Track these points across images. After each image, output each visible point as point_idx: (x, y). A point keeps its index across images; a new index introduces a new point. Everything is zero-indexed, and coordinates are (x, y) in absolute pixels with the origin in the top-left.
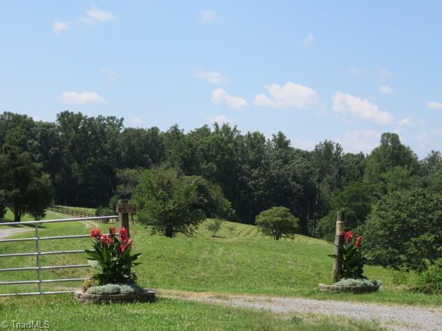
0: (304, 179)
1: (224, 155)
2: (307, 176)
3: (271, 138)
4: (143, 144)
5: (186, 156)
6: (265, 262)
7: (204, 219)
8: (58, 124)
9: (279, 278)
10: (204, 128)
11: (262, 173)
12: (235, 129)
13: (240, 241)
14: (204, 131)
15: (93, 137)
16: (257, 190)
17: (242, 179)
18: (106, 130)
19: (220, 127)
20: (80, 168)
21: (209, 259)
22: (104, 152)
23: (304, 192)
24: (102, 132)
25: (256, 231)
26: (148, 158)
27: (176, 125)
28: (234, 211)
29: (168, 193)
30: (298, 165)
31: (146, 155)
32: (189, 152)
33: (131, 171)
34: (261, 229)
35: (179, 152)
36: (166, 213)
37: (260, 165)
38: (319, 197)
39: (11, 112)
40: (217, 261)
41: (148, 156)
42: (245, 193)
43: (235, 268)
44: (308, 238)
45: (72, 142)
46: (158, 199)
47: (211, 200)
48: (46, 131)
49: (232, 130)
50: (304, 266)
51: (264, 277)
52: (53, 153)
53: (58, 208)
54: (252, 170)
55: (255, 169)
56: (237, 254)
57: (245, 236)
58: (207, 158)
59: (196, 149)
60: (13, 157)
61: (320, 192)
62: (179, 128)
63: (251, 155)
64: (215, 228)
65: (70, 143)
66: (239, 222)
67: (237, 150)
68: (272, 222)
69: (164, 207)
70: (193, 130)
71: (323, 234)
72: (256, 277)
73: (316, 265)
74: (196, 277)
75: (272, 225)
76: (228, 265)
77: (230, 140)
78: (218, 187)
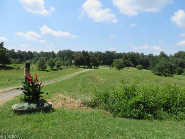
0: (146, 60)
1: (132, 56)
2: (147, 60)
3: (141, 53)
4: (119, 55)
5: (125, 57)
8: (105, 53)
11: (139, 59)
13: (132, 71)
14: (129, 53)
15: (111, 54)
16: (138, 62)
17: (135, 60)
19: (132, 52)
20: (109, 59)
22: (113, 57)
23: (146, 62)
24: (113, 54)
28: (134, 66)
29: (119, 63)
30: (145, 58)
31: (119, 57)
34: (137, 68)
36: (118, 66)
43: (127, 76)
46: (117, 64)
47: (129, 64)
49: (134, 52)
52: (105, 57)
54: (137, 59)
58: (129, 57)
59: (127, 56)
60: (93, 58)
63: (137, 56)
64: (128, 68)
65: (107, 56)
67: (135, 56)
68: (139, 67)
77: (133, 54)
78: (131, 62)
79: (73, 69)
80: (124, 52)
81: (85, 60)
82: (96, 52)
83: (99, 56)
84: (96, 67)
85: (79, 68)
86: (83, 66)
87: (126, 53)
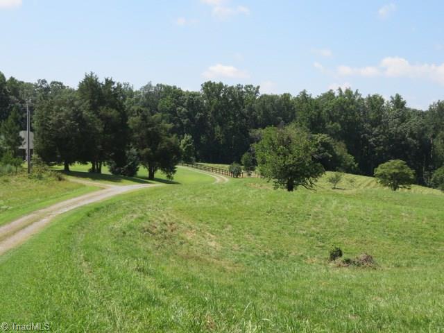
0: (420, 135)
1: (347, 115)
2: (422, 133)
3: (390, 100)
4: (276, 108)
5: (313, 117)
6: (379, 214)
7: (323, 172)
8: (202, 92)
9: (393, 231)
10: (329, 92)
11: (382, 131)
12: (356, 92)
13: (359, 192)
14: (330, 95)
15: (233, 103)
16: (378, 146)
17: (364, 137)
18: (244, 97)
19: (344, 91)
20: (222, 130)
21: (322, 213)
22: (243, 116)
23: (420, 147)
24: (241, 98)
25: (375, 183)
26: (280, 120)
27: (305, 91)
28: (356, 165)
29: (288, 149)
30: (414, 123)
31: (279, 118)
32: (315, 113)
33: (262, 131)
34: (379, 181)
35: (306, 114)
36: (287, 168)
37: (380, 123)
38: (434, 151)
39: (163, 84)
40: (329, 215)
41: (281, 118)
42: (367, 149)
43: (348, 221)
44: (424, 188)
45: (215, 108)
46: (279, 154)
47: (335, 156)
48: (192, 99)
49: (354, 94)
50: (418, 219)
51: (377, 232)
52: (198, 118)
53: (197, 165)
54: (373, 129)
55: (376, 127)
56: (350, 207)
57: (364, 187)
58: (332, 119)
59: (321, 111)
60: (144, 118)
61: (434, 147)
62: (307, 93)
63: (372, 116)
65: (213, 109)
66: (360, 174)
67: (359, 111)
68: (390, 175)
69: (284, 162)
70: (320, 95)
71: (438, 184)
72: (368, 231)
73: (431, 217)
74: (305, 232)
75: (389, 177)
76: (340, 219)
77: (352, 102)
78: (342, 144)
79: (35, 184)
80: (304, 94)
81: (100, 129)
82: (149, 86)
83: (164, 111)
84: (159, 174)
85: (65, 177)
86: (90, 165)
87: (314, 97)
